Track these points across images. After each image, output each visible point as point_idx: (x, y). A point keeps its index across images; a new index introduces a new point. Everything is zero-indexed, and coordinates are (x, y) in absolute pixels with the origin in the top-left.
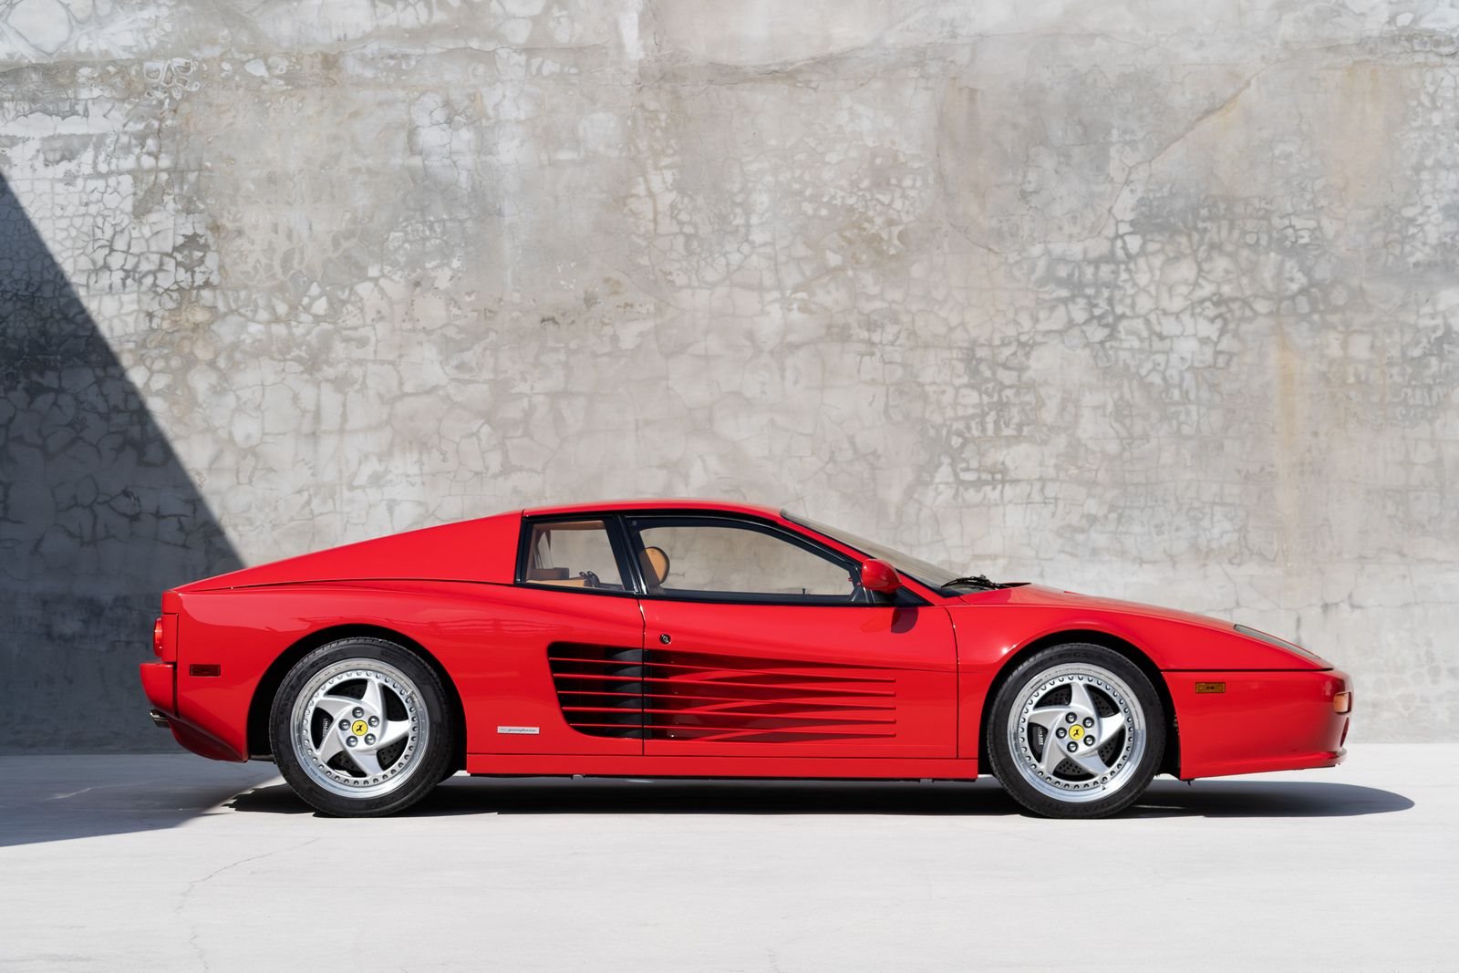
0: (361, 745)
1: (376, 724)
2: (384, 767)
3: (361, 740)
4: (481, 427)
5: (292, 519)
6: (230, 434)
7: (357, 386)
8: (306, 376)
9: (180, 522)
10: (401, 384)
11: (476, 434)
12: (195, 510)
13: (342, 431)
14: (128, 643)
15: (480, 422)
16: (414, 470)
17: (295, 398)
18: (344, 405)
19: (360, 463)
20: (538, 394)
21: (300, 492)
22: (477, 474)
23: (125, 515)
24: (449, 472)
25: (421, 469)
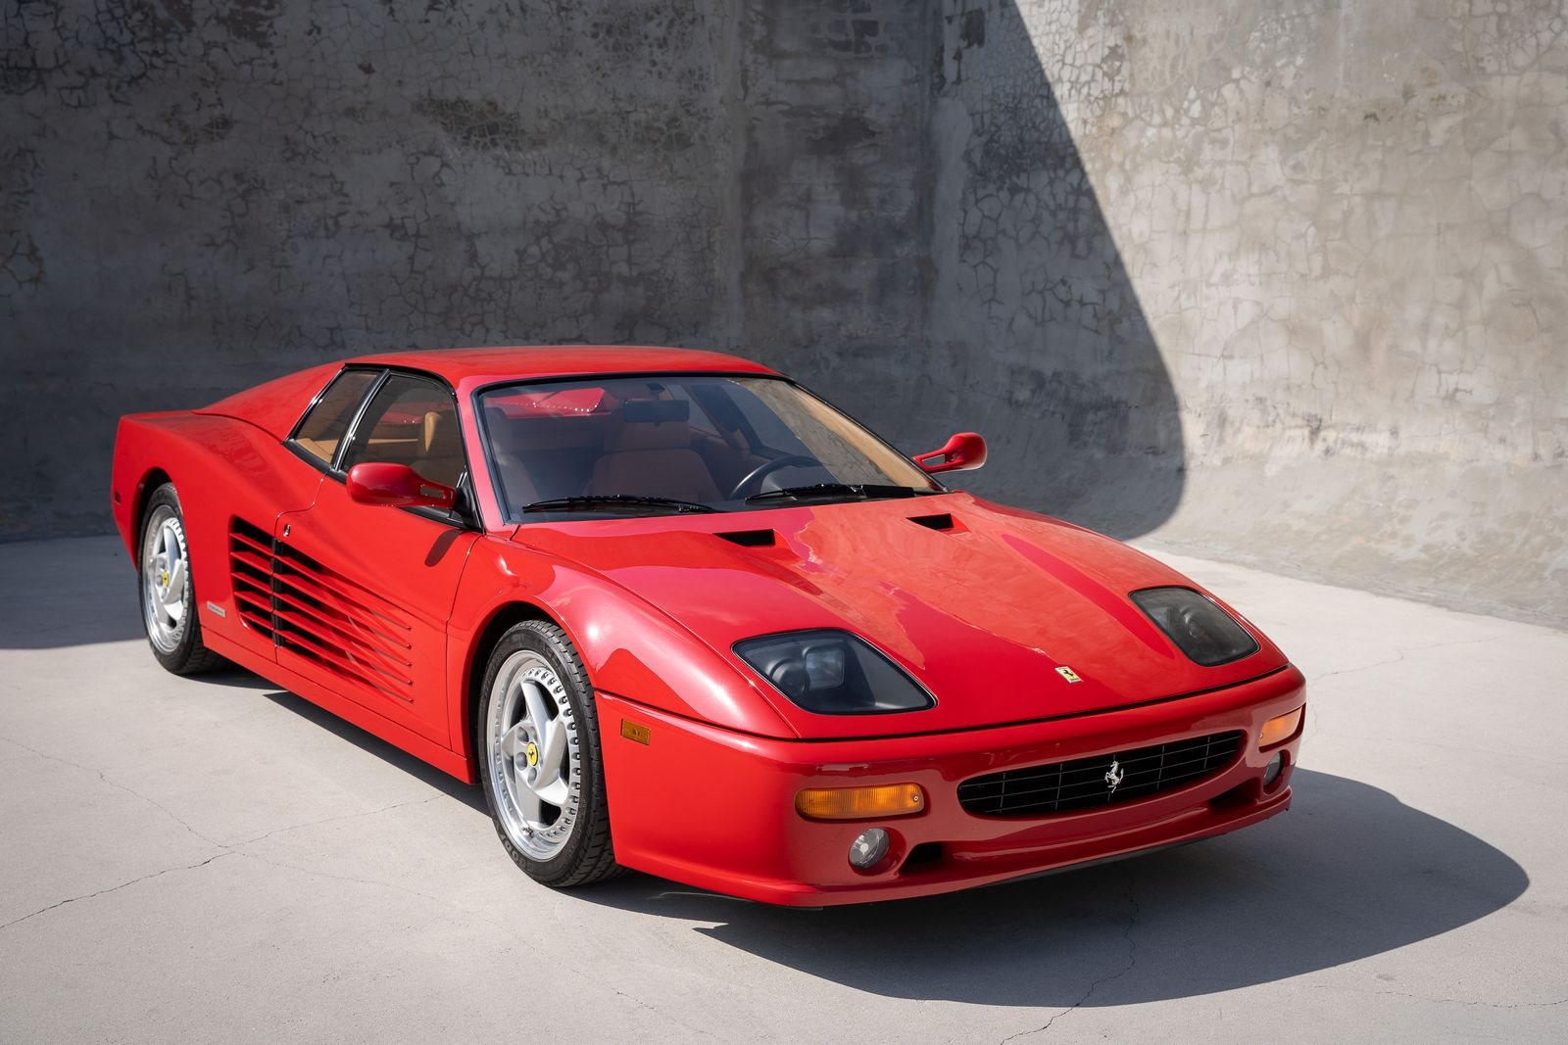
4: (1308, 228)
5: (1167, 312)
6: (1130, 231)
7: (1217, 187)
8: (1182, 177)
9: (1095, 310)
10: (1250, 185)
11: (1304, 236)
12: (1104, 300)
13: (1204, 230)
14: (1053, 413)
15: (1308, 223)
16: (1254, 270)
17: (1174, 199)
18: (1207, 206)
19: (1216, 262)
20: (1357, 195)
21: (1173, 287)
22: (1302, 275)
23: (1062, 301)
24: (1281, 274)
25: (1260, 269)
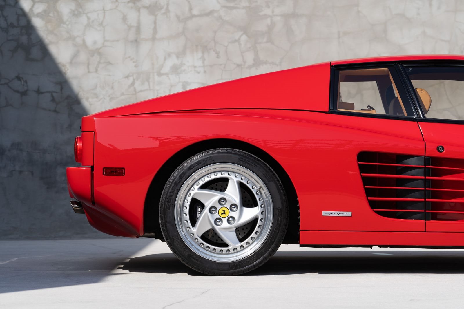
0: (225, 224)
1: (235, 209)
2: (241, 241)
3: (225, 221)
4: (241, 36)
5: (123, 94)
6: (84, 41)
7: (163, 11)
8: (131, 4)
9: (52, 96)
10: (191, 9)
11: (238, 41)
12: (62, 89)
13: (154, 39)
14: (21, 172)
15: (240, 33)
16: (199, 63)
17: (124, 19)
18: (155, 23)
19: (165, 59)
20: (277, 15)
21: (127, 77)
22: (238, 65)
23: (18, 92)
24: (221, 65)
25: (203, 63)
